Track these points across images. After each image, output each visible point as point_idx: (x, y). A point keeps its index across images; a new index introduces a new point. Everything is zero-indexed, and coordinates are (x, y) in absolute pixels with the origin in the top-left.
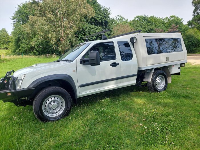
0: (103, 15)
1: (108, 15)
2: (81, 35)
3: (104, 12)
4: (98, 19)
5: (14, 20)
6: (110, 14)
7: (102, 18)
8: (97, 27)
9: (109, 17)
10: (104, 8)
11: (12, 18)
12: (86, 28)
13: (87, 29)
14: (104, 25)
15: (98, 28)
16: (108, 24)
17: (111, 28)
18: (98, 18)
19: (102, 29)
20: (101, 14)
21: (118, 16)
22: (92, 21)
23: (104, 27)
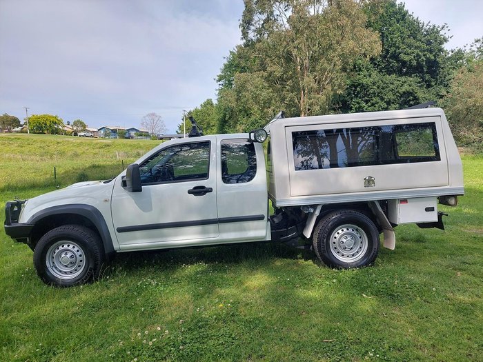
0: (424, 46)
1: (441, 43)
2: (358, 103)
3: (428, 37)
4: (407, 58)
5: (219, 83)
6: (446, 40)
7: (418, 55)
8: (403, 79)
9: (441, 50)
10: (428, 27)
11: (217, 78)
12: (374, 84)
13: (375, 87)
14: (427, 73)
15: (405, 82)
16: (438, 67)
17: (448, 78)
18: (408, 54)
19: (419, 82)
20: (417, 44)
21: (477, 41)
22: (391, 65)
23: (427, 77)
